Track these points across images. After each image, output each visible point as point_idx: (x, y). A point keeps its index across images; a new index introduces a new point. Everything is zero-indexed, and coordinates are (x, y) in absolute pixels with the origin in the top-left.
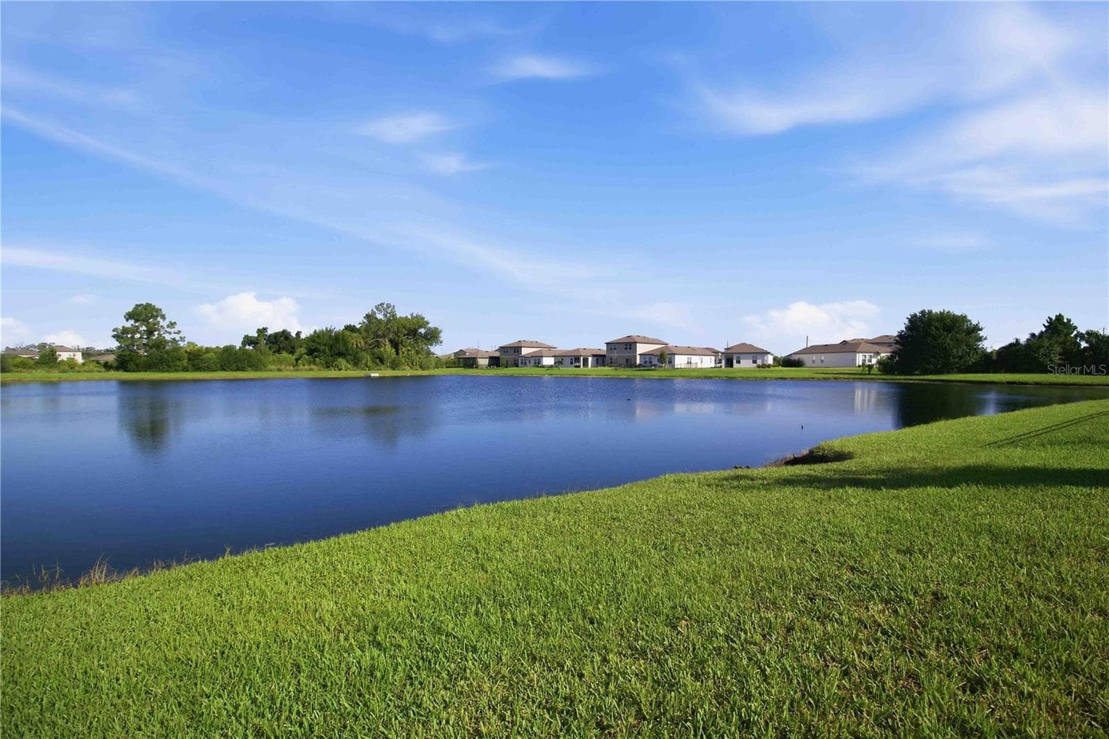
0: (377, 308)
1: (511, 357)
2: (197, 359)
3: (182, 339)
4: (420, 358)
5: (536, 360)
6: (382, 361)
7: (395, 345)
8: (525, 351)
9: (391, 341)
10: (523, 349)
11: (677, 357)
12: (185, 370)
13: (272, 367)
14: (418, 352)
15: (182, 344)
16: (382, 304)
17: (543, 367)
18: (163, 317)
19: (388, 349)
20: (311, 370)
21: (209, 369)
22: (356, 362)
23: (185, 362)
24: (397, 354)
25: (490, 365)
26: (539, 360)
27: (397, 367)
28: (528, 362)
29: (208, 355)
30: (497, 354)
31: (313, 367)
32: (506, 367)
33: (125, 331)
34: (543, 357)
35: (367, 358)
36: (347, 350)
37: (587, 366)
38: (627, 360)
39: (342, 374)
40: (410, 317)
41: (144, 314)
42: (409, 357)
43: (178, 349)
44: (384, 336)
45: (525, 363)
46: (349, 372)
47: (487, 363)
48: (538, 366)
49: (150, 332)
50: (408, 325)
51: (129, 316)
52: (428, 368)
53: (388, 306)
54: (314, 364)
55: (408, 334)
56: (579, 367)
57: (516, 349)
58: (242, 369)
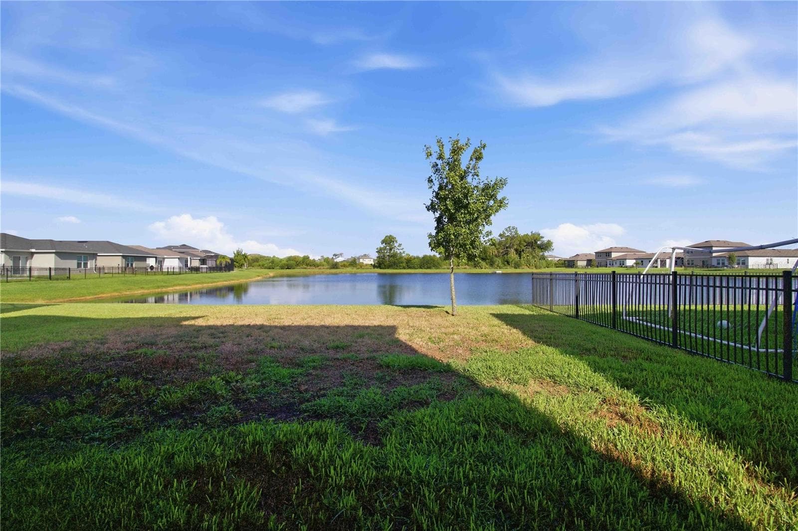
0: (506, 230)
1: (602, 260)
2: (410, 263)
3: (404, 252)
4: (535, 261)
5: (621, 262)
6: (508, 263)
7: (519, 253)
8: (614, 255)
9: (516, 250)
10: (612, 253)
11: (749, 258)
12: (404, 268)
13: (445, 267)
14: (534, 257)
15: (403, 255)
16: (509, 227)
17: (626, 267)
18: (396, 242)
19: (513, 255)
20: (465, 268)
21: (414, 268)
22: (492, 264)
23: (404, 265)
24: (520, 258)
25: (587, 265)
26: (623, 262)
27: (519, 267)
28: (614, 263)
29: (414, 261)
30: (593, 258)
31: (467, 266)
32: (598, 267)
33: (381, 249)
34: (626, 259)
35: (498, 261)
36: (486, 256)
37: (665, 266)
38: (703, 261)
39: (484, 271)
40: (530, 234)
41: (389, 241)
42: (528, 261)
43: (401, 257)
44: (510, 248)
45: (613, 264)
46: (486, 270)
47: (585, 264)
48: (622, 267)
49: (391, 249)
50: (527, 240)
51: (383, 242)
52: (540, 268)
53: (513, 228)
54: (468, 265)
55: (527, 245)
56: (656, 267)
57: (607, 253)
58: (429, 268)
